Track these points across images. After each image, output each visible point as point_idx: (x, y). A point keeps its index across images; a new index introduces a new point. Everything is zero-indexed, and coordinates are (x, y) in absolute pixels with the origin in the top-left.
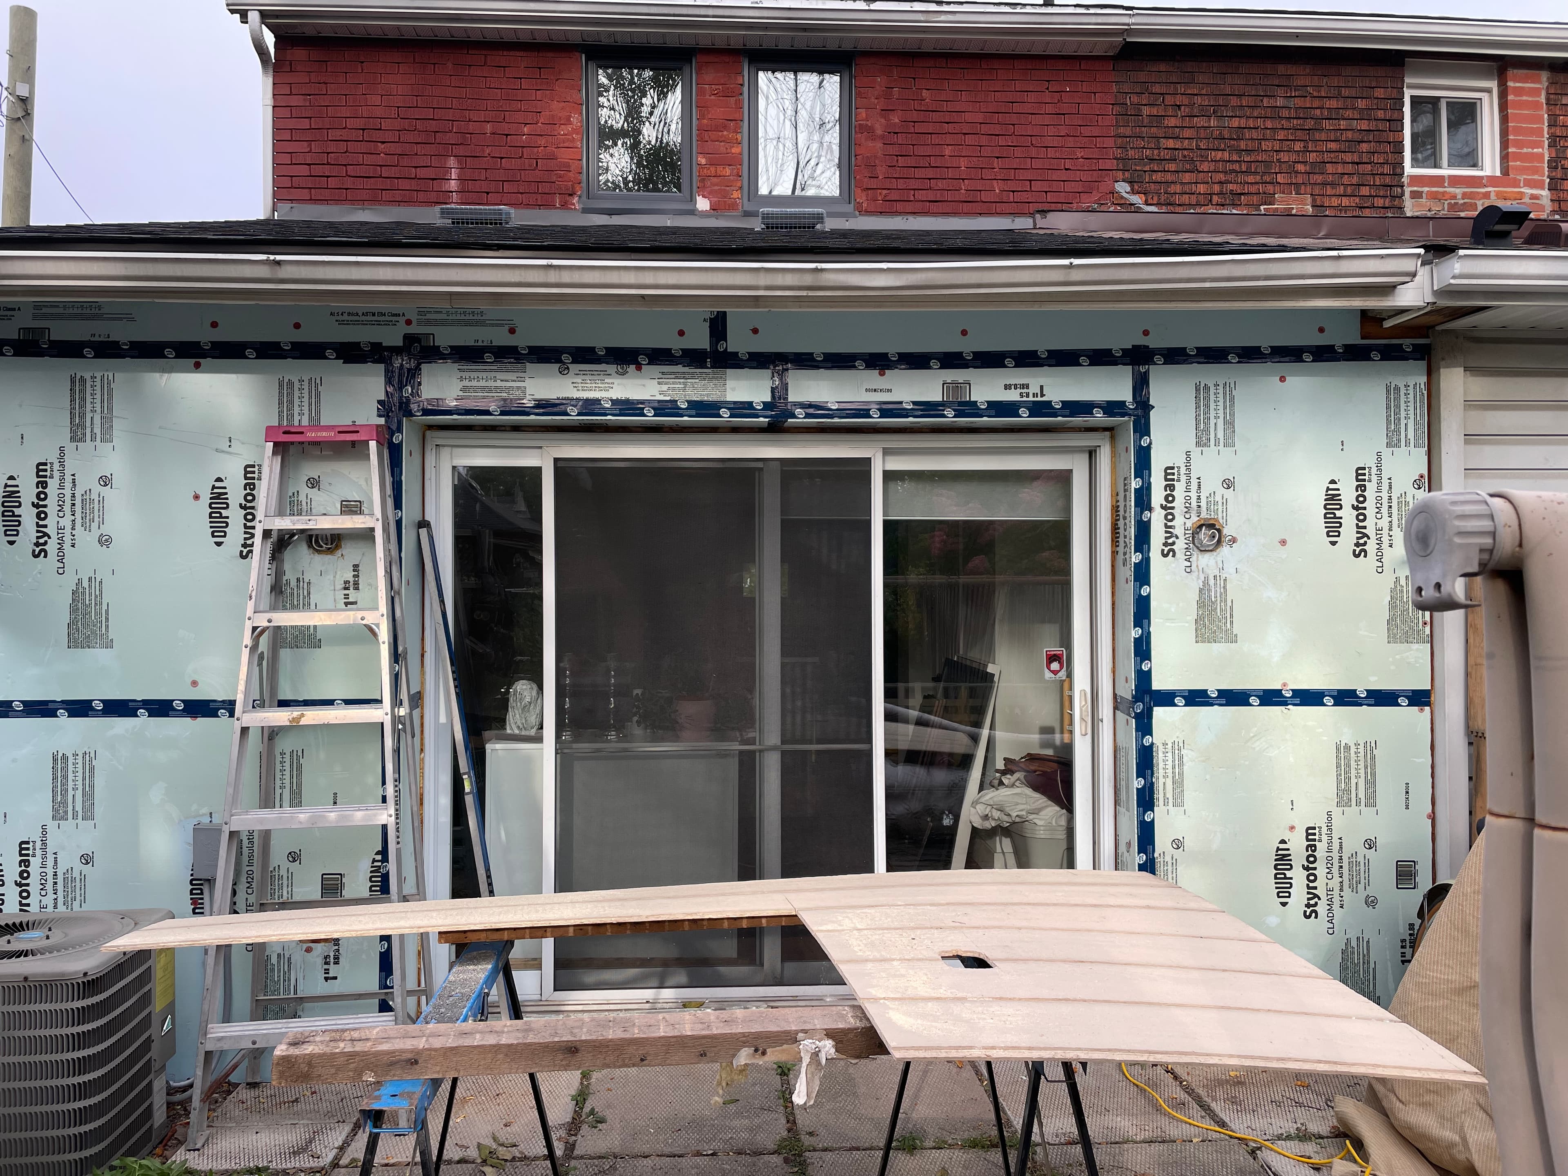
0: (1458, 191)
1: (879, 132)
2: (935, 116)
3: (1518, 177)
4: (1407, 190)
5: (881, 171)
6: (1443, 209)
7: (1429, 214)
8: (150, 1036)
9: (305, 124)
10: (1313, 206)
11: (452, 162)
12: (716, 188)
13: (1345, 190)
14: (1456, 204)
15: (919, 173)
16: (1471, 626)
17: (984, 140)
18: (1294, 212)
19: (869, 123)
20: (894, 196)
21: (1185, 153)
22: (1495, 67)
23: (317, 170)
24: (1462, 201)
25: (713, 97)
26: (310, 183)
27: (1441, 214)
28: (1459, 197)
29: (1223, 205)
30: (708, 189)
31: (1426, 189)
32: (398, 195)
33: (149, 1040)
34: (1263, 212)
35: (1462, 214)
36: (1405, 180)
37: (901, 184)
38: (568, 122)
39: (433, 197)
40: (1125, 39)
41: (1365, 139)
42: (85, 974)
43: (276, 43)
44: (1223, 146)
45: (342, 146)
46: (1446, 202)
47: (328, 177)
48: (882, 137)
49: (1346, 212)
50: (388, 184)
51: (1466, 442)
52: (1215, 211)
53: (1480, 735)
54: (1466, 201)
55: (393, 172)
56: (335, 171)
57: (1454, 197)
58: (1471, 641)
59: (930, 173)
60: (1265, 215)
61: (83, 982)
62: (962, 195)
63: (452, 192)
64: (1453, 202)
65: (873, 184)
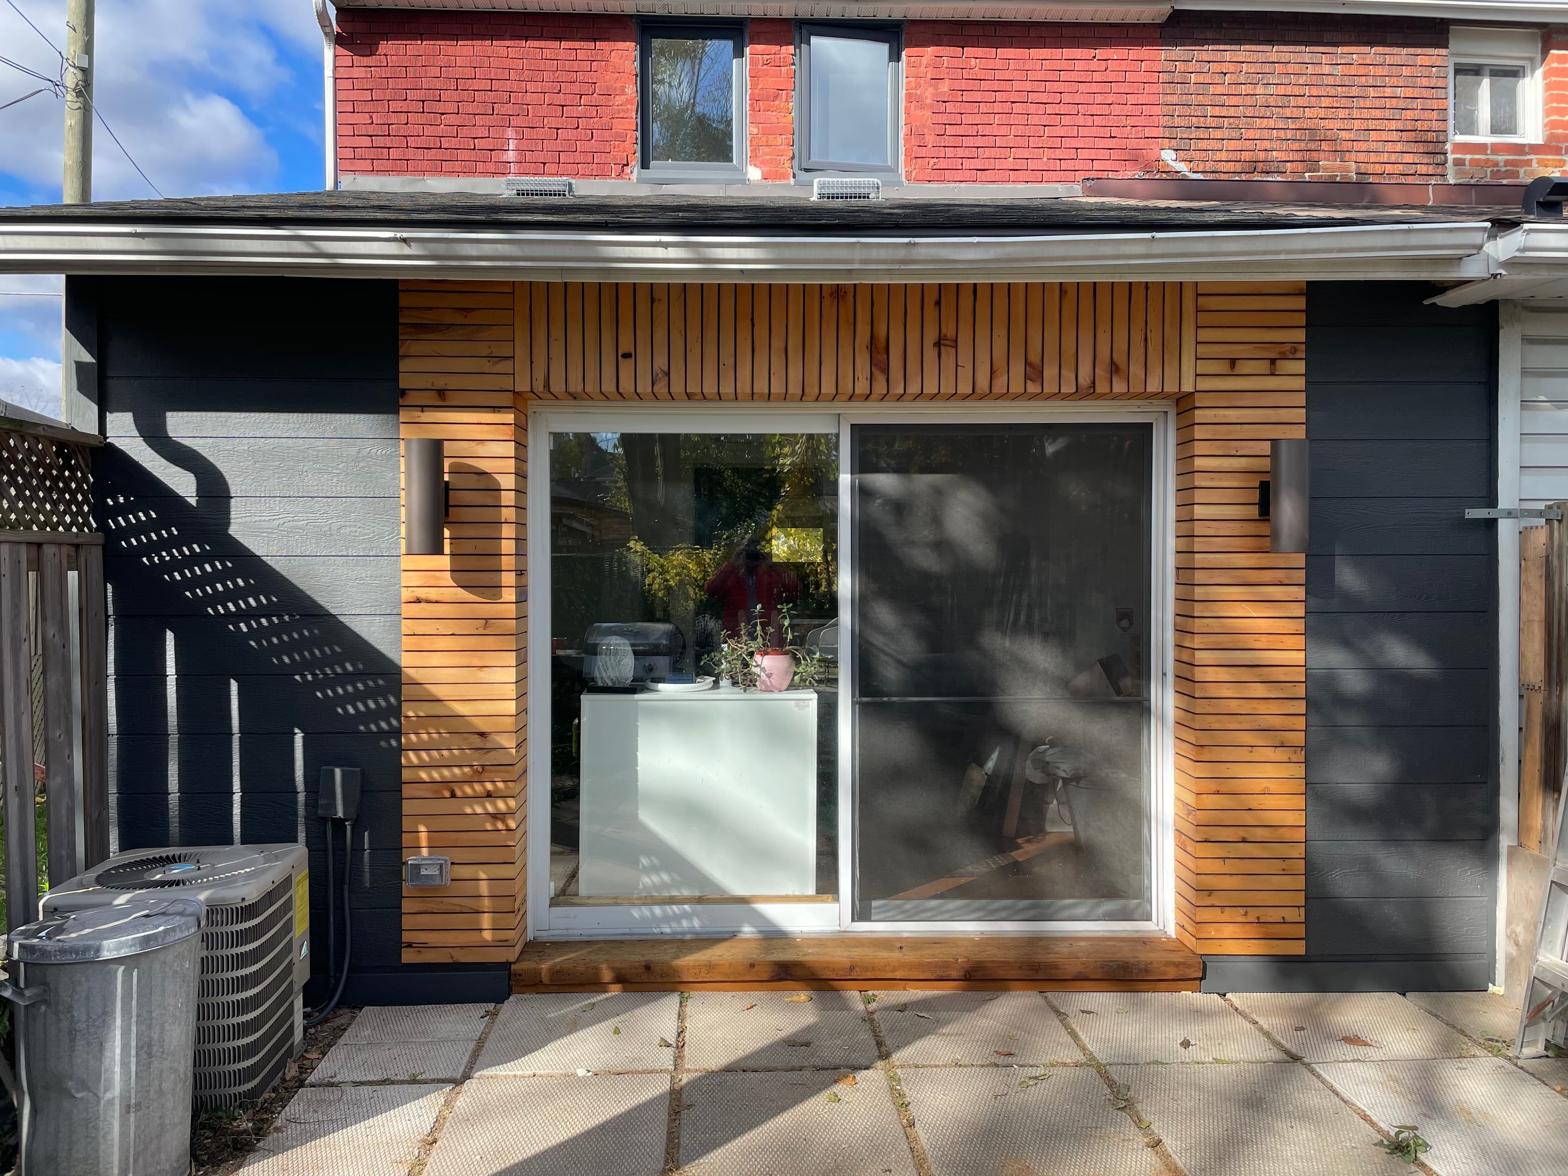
0: (1501, 158)
1: (928, 101)
2: (984, 85)
3: (1560, 145)
4: (1451, 157)
5: (930, 140)
6: (1486, 177)
7: (1473, 182)
8: (291, 960)
9: (367, 96)
10: (1357, 173)
11: (510, 133)
12: (768, 157)
13: (1389, 158)
14: (1499, 171)
15: (967, 142)
16: (1524, 584)
17: (1032, 108)
18: (1338, 179)
19: (919, 92)
20: (943, 164)
21: (1231, 120)
22: (1540, 34)
23: (379, 141)
24: (1504, 169)
25: (765, 67)
26: (371, 154)
27: (1483, 182)
28: (1501, 164)
29: (1268, 173)
30: (760, 159)
31: (1468, 157)
32: (457, 166)
33: (291, 964)
34: (1307, 179)
35: (1505, 182)
36: (1448, 147)
37: (950, 152)
38: (623, 93)
39: (491, 167)
40: (1173, 7)
41: (1410, 107)
42: (243, 899)
43: (337, 15)
44: (1268, 113)
45: (403, 118)
46: (1489, 170)
47: (389, 148)
48: (931, 106)
49: (1389, 179)
50: (447, 155)
51: (1522, 408)
52: (1260, 179)
53: (1531, 687)
54: (1508, 168)
55: (454, 143)
56: (395, 142)
57: (1496, 164)
58: (1524, 598)
59: (979, 142)
60: (1310, 182)
61: (242, 907)
62: (1010, 163)
63: (509, 163)
64: (1495, 169)
65: (922, 152)
